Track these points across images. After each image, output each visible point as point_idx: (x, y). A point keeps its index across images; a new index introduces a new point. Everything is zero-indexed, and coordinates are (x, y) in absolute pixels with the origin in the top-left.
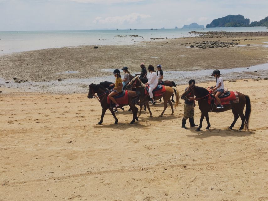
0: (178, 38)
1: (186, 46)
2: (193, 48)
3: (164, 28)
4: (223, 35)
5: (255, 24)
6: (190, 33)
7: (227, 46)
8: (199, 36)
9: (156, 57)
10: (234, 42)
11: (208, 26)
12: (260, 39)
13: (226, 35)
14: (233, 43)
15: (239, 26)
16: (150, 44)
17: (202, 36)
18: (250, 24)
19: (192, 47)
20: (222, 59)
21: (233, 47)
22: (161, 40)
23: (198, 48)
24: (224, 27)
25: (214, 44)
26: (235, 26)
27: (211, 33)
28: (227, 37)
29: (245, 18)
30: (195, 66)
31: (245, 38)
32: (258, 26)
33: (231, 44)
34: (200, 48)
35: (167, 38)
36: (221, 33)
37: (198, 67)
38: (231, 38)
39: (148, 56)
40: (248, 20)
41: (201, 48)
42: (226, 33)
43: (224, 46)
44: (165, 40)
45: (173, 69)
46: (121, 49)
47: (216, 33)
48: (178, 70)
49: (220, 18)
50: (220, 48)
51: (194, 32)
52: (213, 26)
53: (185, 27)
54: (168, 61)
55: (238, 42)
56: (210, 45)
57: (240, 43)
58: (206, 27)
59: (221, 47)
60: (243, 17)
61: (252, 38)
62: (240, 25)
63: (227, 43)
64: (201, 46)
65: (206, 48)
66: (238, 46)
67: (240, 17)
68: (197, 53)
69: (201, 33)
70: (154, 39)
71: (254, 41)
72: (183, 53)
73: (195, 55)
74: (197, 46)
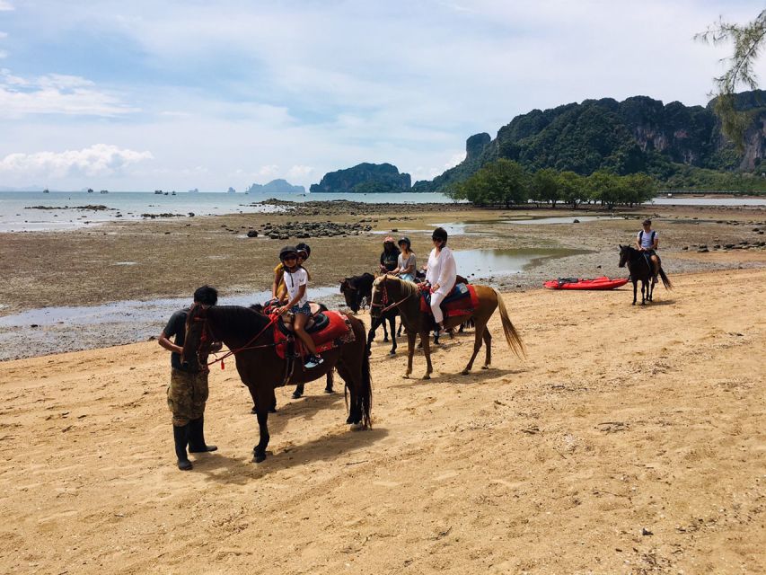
0: (226, 215)
1: (237, 232)
2: (253, 239)
3: (196, 190)
4: (345, 209)
5: (423, 187)
6: (263, 203)
7: (344, 233)
8: (284, 211)
9: (132, 261)
10: (362, 224)
11: (314, 188)
12: (426, 218)
13: (351, 210)
14: (359, 226)
15: (388, 191)
16: (133, 228)
17: (292, 210)
18: (412, 185)
19: (253, 234)
20: (317, 264)
21: (357, 234)
22: (175, 219)
23: (268, 239)
24: (354, 192)
25: (314, 228)
26: (379, 190)
27: (318, 204)
28: (352, 214)
29: (400, 173)
30: (236, 283)
31: (392, 216)
32: (430, 191)
33: (353, 228)
34: (273, 237)
35: (192, 215)
36: (342, 203)
37: (246, 286)
38: (361, 217)
39: (107, 259)
40: (407, 177)
41: (276, 237)
42: (353, 205)
43: (335, 234)
44: (187, 218)
45: (166, 293)
46: (25, 242)
47: (329, 205)
48: (182, 295)
49: (343, 169)
50: (325, 238)
51: (274, 202)
52: (327, 189)
53: (256, 188)
54: (161, 271)
55: (372, 224)
56: (304, 230)
57: (375, 226)
58: (309, 192)
59: (327, 234)
60: (394, 169)
61: (408, 216)
62: (391, 188)
63: (344, 227)
64: (277, 233)
65: (287, 238)
66: (371, 232)
67: (389, 169)
68: (260, 249)
69: (291, 203)
70: (153, 217)
71: (412, 222)
72: (219, 250)
73: (252, 254)
74: (267, 234)
